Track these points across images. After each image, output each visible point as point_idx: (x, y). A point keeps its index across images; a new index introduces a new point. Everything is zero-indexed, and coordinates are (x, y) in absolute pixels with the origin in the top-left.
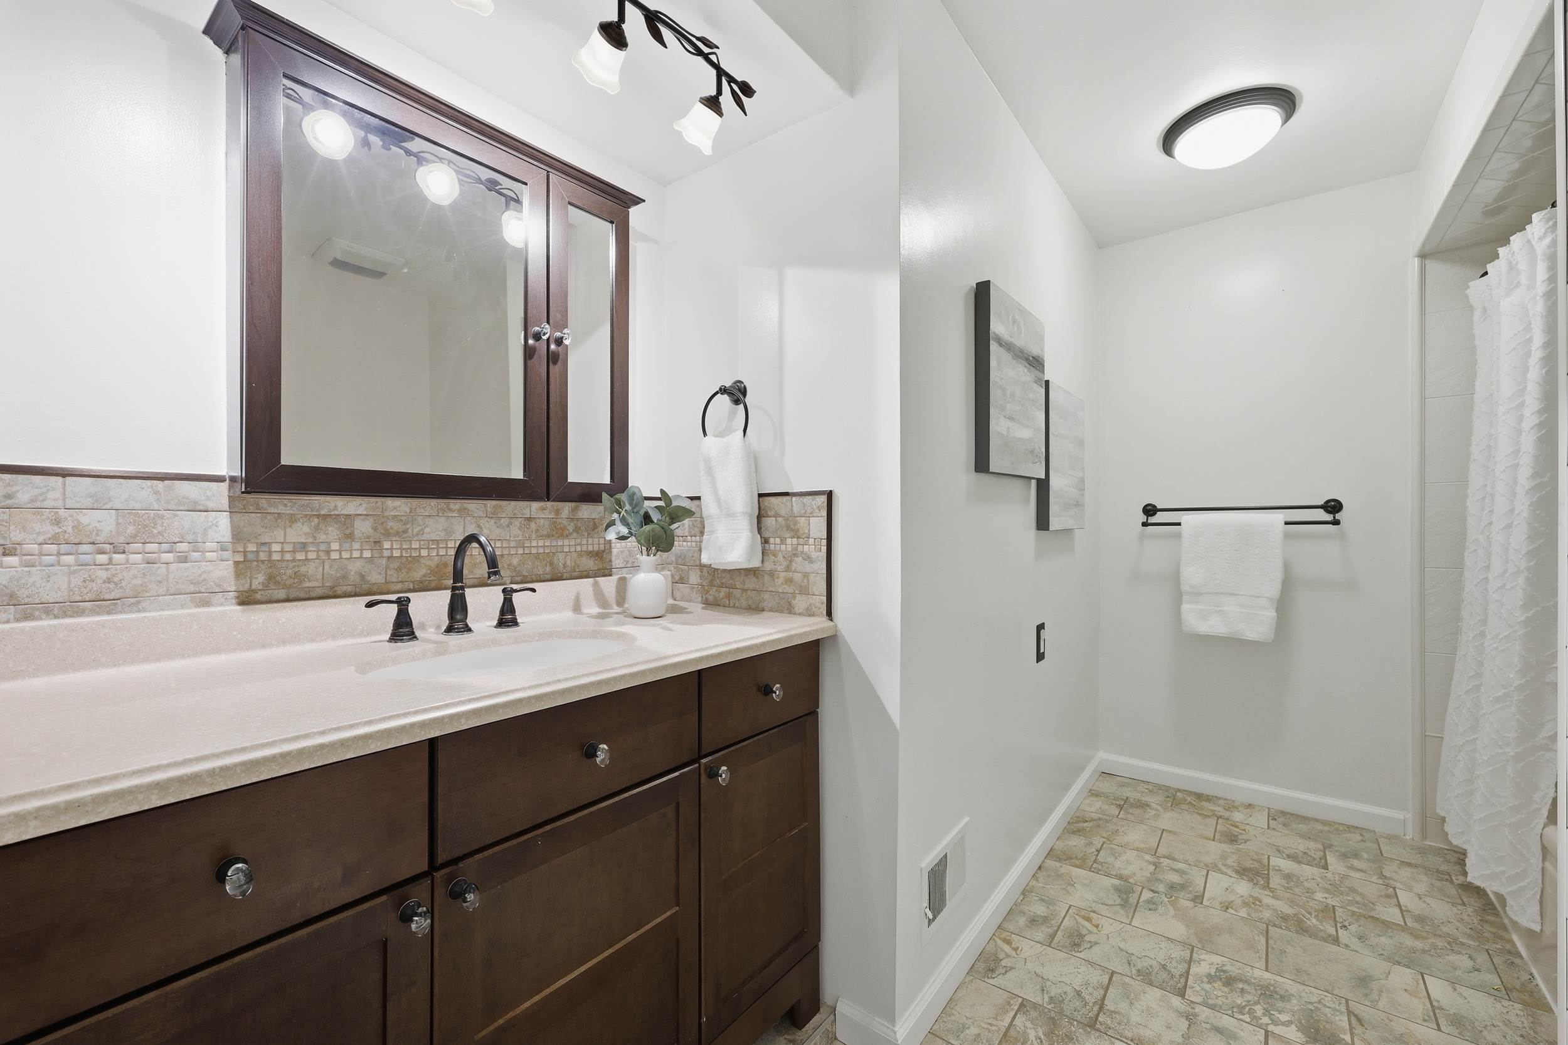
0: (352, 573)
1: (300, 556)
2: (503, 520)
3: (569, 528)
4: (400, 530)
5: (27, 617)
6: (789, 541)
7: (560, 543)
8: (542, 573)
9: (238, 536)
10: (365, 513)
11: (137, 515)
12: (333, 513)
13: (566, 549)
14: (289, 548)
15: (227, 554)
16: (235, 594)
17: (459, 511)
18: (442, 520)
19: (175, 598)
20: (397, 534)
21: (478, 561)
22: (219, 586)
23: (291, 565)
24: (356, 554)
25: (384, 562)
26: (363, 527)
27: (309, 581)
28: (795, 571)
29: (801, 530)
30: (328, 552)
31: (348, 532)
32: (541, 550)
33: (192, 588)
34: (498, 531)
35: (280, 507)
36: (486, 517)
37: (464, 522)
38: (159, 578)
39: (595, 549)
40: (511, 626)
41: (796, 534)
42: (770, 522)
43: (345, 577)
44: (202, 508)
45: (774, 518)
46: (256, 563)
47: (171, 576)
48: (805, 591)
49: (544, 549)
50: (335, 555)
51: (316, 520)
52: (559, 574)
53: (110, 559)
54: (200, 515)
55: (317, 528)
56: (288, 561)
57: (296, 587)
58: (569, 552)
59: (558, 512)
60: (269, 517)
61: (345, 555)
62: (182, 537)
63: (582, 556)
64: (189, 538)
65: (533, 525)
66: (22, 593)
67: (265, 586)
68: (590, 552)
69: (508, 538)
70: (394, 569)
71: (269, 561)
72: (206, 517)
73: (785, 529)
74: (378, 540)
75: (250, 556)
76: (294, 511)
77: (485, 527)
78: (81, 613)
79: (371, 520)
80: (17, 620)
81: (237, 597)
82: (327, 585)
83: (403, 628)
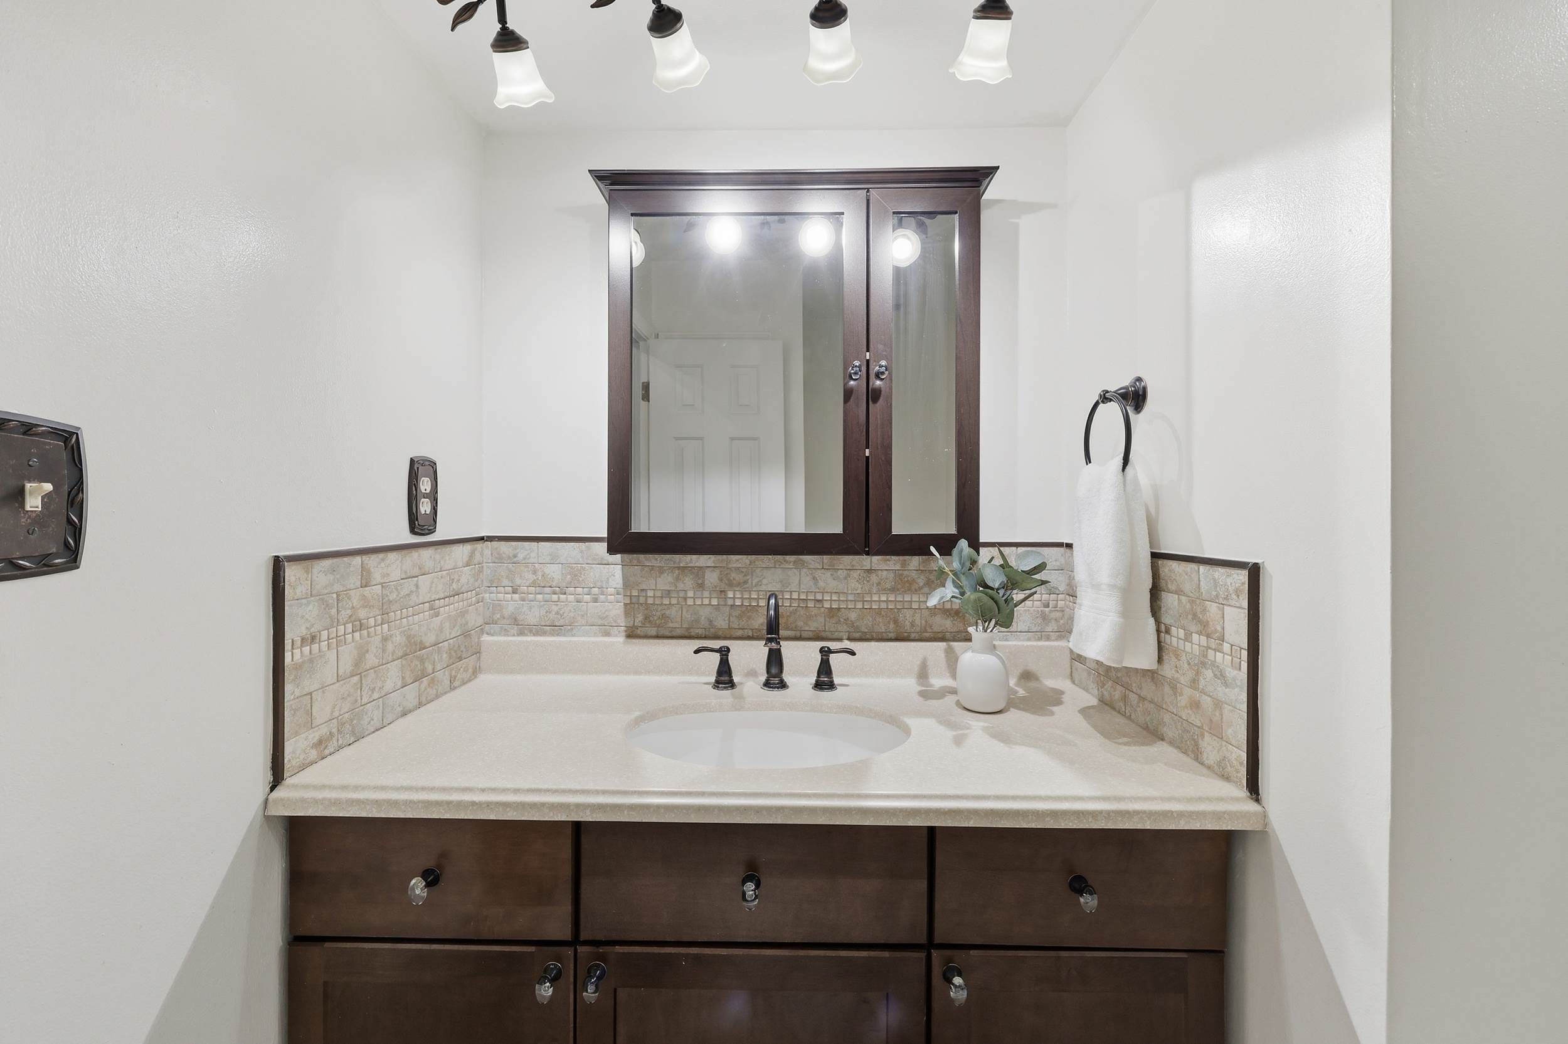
0: (703, 618)
1: (666, 601)
2: (840, 572)
3: (919, 581)
4: (742, 581)
5: (521, 633)
6: (1195, 637)
7: (907, 598)
8: (883, 631)
9: (627, 584)
10: (713, 565)
11: (572, 568)
12: (689, 565)
13: (915, 606)
14: (659, 594)
15: (620, 597)
16: (625, 629)
17: (795, 562)
18: (779, 571)
19: (591, 629)
20: (739, 584)
21: (813, 613)
22: (615, 622)
23: (660, 609)
24: (706, 602)
25: (728, 611)
26: (712, 578)
27: (672, 622)
28: (1203, 692)
29: (1211, 623)
30: (685, 599)
31: (700, 582)
32: (883, 606)
33: (600, 622)
34: (835, 583)
35: (653, 561)
36: (823, 568)
37: (800, 574)
38: (583, 613)
39: (954, 607)
40: (826, 689)
41: (1205, 629)
42: (1169, 600)
43: (697, 621)
44: (606, 562)
45: (1177, 596)
46: (637, 606)
47: (589, 612)
48: (1217, 731)
49: (887, 604)
50: (690, 602)
51: (677, 572)
52: (906, 634)
53: (559, 598)
54: (604, 568)
55: (677, 579)
56: (657, 604)
57: (662, 627)
58: (919, 609)
59: (904, 564)
60: (646, 569)
61: (698, 602)
62: (595, 584)
63: (935, 615)
64: (599, 584)
65: (874, 578)
66: (520, 618)
67: (643, 625)
68: (948, 610)
69: (846, 591)
70: (736, 616)
71: (646, 604)
72: (608, 569)
73: (1190, 617)
74: (723, 590)
75: (634, 600)
76: (662, 564)
77: (820, 579)
78: (544, 633)
79: (718, 571)
80: (518, 635)
81: (626, 631)
82: (684, 626)
83: (724, 677)
